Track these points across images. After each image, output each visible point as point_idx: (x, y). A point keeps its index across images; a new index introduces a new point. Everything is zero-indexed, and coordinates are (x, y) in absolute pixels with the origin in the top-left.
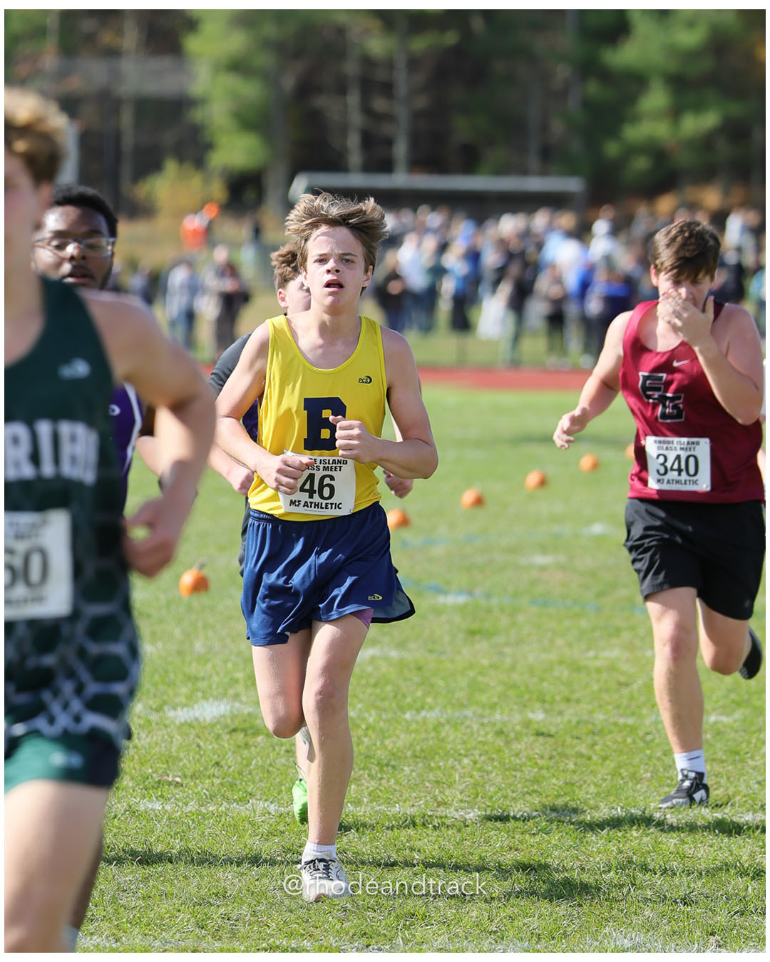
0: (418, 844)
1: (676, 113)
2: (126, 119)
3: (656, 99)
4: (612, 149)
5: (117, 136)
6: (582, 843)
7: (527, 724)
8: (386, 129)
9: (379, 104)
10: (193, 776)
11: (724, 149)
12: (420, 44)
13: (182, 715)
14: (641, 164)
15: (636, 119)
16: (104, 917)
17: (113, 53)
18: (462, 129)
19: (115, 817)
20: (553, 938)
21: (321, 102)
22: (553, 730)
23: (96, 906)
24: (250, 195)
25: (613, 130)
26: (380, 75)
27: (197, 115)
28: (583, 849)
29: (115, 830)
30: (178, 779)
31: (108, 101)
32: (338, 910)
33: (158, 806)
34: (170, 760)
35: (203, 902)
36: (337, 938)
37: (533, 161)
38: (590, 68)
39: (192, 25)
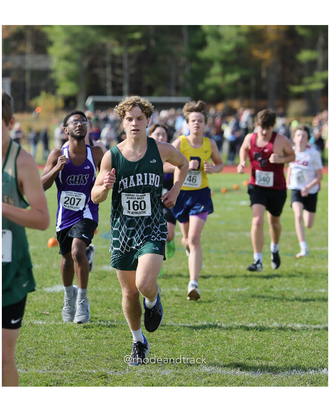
1: (223, 74)
2: (28, 78)
3: (216, 69)
4: (201, 87)
5: (24, 84)
6: (192, 334)
7: (172, 292)
8: (120, 80)
9: (118, 71)
10: (53, 312)
11: (241, 87)
12: (133, 50)
13: (49, 290)
14: (211, 92)
15: (209, 76)
16: (22, 362)
17: (22, 54)
18: (148, 80)
19: (25, 326)
20: (182, 368)
21: (98, 71)
22: (181, 294)
23: (19, 358)
24: (72, 104)
25: (201, 80)
26: (118, 61)
27: (53, 76)
28: (192, 337)
29: (25, 331)
30: (48, 313)
31: (21, 71)
32: (105, 359)
33: (41, 323)
34: (45, 306)
35: (57, 356)
36: (105, 369)
37: (173, 91)
38: (193, 58)
39: (51, 44)
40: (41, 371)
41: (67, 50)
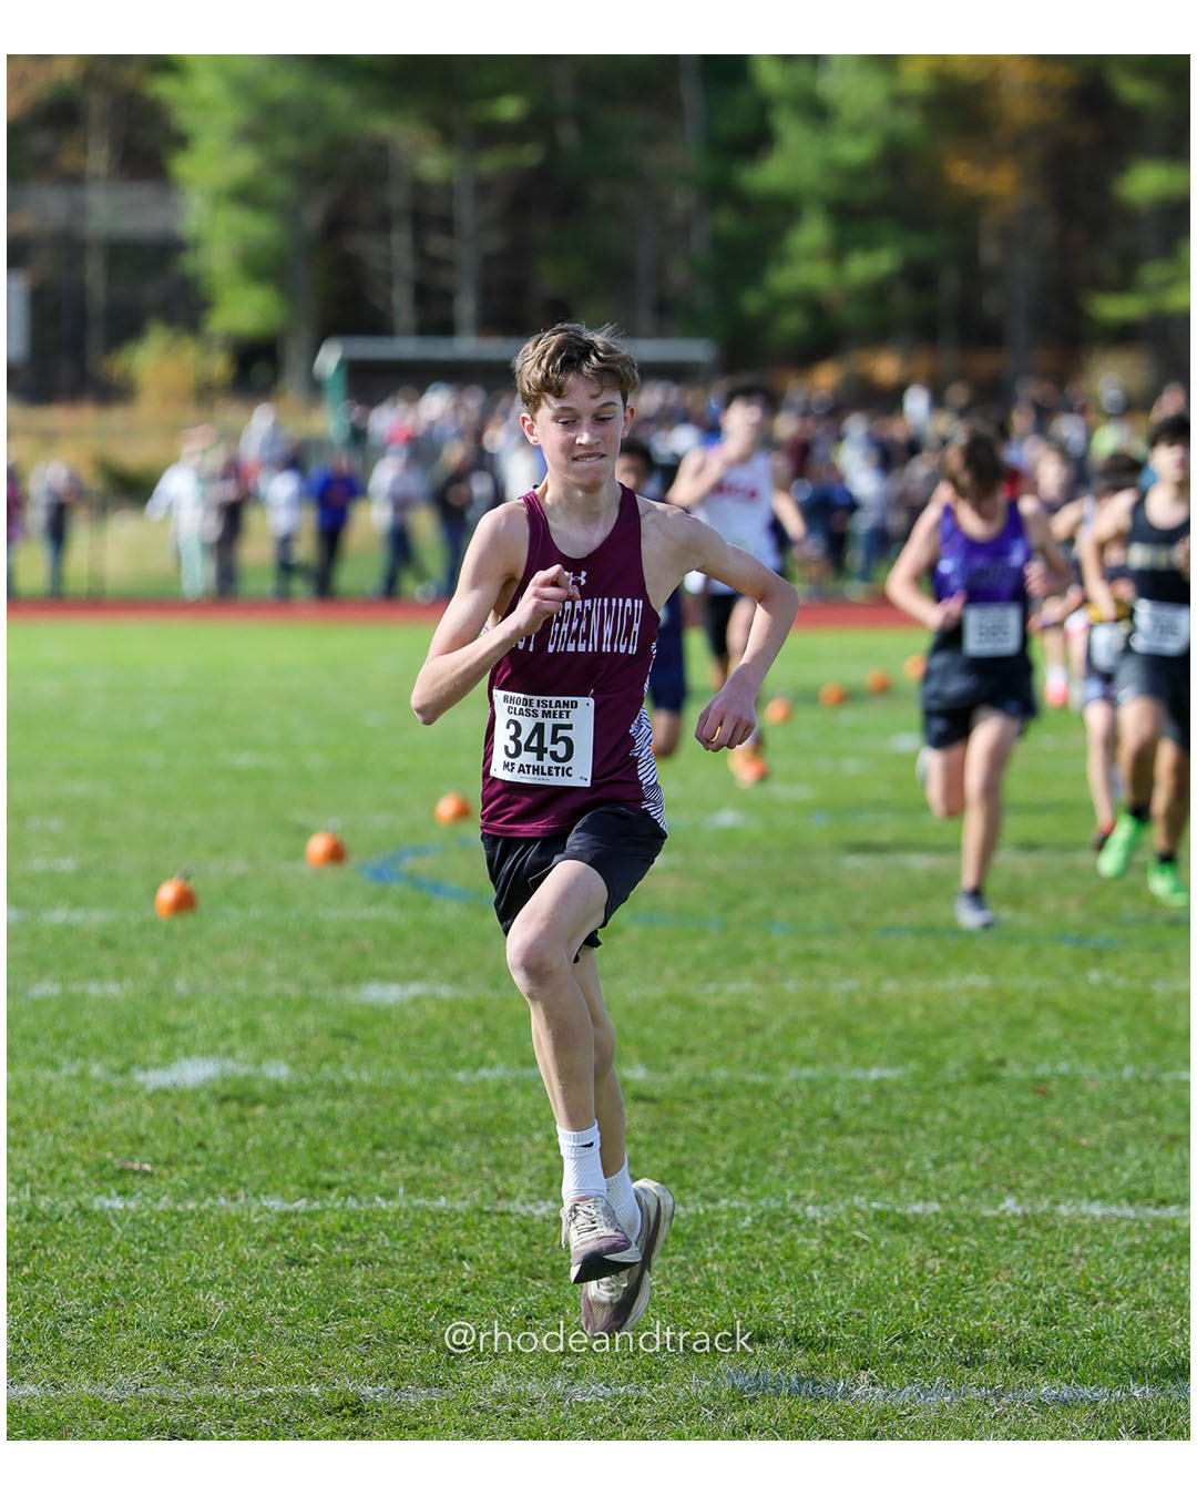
0: (468, 1250)
1: (838, 251)
2: (94, 272)
3: (812, 233)
4: (753, 302)
5: (80, 293)
8: (443, 278)
9: (437, 244)
10: (169, 1163)
11: (903, 302)
12: (492, 163)
13: (155, 1079)
14: (793, 322)
15: (785, 261)
16: (40, 1356)
17: (75, 180)
18: (550, 278)
21: (363, 245)
22: (657, 1092)
23: (30, 1342)
24: (261, 371)
25: (753, 276)
26: (436, 206)
27: (188, 264)
29: (59, 1238)
30: (147, 1167)
31: (70, 247)
32: (358, 1343)
33: (118, 1204)
34: (137, 1140)
35: (175, 1334)
36: (355, 1381)
37: (645, 318)
38: (721, 193)
39: (181, 141)
40: (111, 1391)
41: (242, 163)
